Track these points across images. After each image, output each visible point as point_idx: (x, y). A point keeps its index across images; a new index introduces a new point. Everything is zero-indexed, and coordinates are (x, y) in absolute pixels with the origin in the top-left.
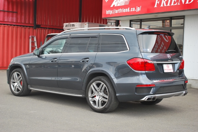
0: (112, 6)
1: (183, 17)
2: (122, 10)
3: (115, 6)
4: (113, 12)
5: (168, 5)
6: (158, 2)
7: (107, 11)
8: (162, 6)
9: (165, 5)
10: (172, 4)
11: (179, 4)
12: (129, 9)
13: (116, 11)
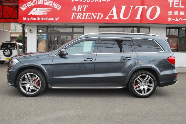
0: (29, 14)
1: (83, 27)
2: (40, 18)
3: (33, 15)
4: (30, 19)
5: (83, 18)
6: (75, 16)
7: (24, 18)
8: (78, 18)
9: (80, 18)
10: (86, 18)
11: (91, 19)
12: (47, 18)
13: (34, 19)
